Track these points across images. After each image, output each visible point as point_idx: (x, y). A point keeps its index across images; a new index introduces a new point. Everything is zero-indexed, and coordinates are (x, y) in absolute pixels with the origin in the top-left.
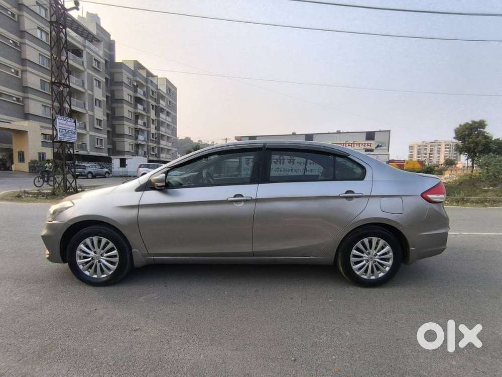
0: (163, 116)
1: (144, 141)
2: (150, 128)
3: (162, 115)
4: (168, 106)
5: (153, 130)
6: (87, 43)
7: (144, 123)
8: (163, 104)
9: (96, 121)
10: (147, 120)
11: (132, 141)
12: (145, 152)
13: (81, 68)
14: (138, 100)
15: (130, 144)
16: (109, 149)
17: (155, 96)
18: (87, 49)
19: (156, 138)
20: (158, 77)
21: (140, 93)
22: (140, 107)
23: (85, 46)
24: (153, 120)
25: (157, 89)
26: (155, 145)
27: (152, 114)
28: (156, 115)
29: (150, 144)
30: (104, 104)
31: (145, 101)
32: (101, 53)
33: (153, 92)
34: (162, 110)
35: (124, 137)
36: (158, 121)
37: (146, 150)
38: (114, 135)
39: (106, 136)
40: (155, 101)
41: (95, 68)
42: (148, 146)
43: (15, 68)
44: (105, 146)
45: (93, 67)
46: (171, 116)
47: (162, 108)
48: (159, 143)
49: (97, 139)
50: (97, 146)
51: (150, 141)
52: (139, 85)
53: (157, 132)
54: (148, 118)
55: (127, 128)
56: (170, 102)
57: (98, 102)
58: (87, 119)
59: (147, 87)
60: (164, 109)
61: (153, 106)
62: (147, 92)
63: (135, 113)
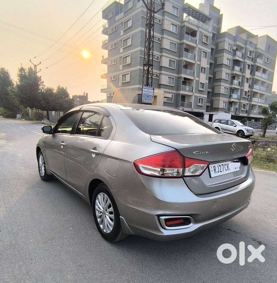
0: (258, 75)
1: (237, 99)
2: (244, 87)
3: (257, 73)
4: (265, 63)
5: (246, 88)
6: (201, 24)
7: (239, 82)
8: (260, 62)
9: (200, 85)
10: (242, 80)
11: (226, 100)
12: (237, 108)
13: (194, 45)
14: (236, 62)
15: (224, 102)
16: (207, 107)
17: (253, 56)
18: (200, 30)
19: (248, 96)
20: (259, 36)
21: (239, 56)
22: (237, 68)
23: (198, 27)
24: (247, 79)
25: (256, 48)
26: (247, 102)
27: (248, 74)
28: (251, 74)
29: (242, 101)
30: (207, 71)
31: (242, 62)
32: (210, 29)
33: (251, 52)
34: (258, 68)
35: (220, 97)
36: (253, 79)
37: (238, 107)
38: (213, 95)
39: (206, 96)
40: (252, 60)
41: (205, 43)
42: (240, 103)
43: (158, 37)
44: (205, 104)
45: (203, 42)
46: (268, 73)
47: (258, 67)
48: (251, 100)
49: (199, 99)
50: (199, 104)
51: (242, 98)
52: (239, 48)
53: (249, 90)
54: (243, 77)
55: (223, 88)
56: (268, 59)
57: (203, 69)
58: (194, 84)
59: (246, 48)
60: (260, 68)
61: (249, 65)
62: (245, 53)
63: (232, 74)
